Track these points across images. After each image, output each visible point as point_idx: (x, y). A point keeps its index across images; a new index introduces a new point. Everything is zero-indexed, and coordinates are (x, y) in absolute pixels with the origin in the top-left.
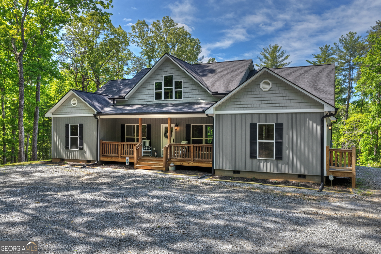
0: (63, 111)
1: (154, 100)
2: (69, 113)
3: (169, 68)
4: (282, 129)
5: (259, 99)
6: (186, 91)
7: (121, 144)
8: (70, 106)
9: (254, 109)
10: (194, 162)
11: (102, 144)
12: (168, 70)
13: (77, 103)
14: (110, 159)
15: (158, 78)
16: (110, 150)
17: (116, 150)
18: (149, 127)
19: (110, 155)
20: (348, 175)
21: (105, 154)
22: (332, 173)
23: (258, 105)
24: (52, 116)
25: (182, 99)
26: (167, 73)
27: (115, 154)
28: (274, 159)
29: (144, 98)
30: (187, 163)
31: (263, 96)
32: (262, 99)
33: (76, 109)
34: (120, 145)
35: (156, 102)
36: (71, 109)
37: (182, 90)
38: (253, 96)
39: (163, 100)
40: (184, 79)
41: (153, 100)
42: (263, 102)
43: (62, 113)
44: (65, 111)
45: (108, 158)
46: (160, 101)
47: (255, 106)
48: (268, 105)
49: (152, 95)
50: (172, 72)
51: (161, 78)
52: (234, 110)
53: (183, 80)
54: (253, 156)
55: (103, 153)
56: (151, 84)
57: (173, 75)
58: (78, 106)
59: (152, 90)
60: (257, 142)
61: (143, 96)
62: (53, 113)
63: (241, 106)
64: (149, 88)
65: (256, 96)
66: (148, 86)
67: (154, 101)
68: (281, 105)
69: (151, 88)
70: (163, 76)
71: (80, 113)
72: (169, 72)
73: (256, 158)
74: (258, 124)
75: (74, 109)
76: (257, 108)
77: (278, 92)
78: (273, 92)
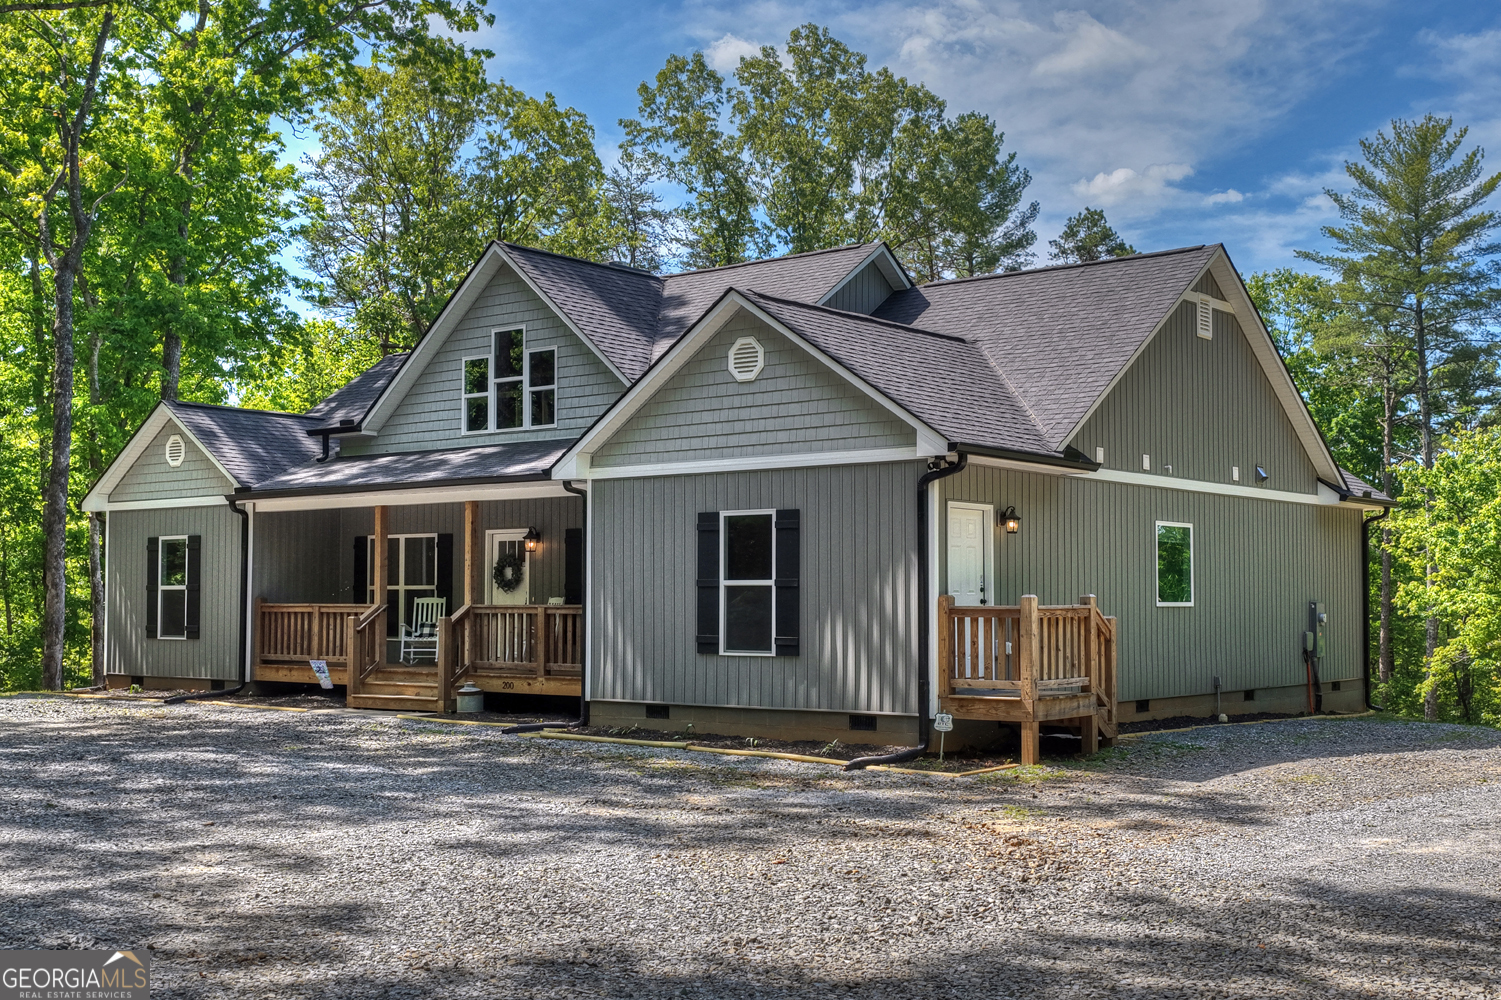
0: (143, 488)
1: (464, 432)
2: (159, 495)
3: (508, 298)
4: (796, 530)
5: (724, 415)
6: (569, 392)
7: (321, 614)
8: (163, 468)
9: (710, 458)
10: (547, 679)
11: (263, 613)
12: (507, 310)
13: (182, 455)
14: (285, 672)
15: (475, 342)
16: (286, 638)
17: (306, 635)
18: (446, 543)
19: (286, 658)
20: (1008, 713)
21: (272, 657)
22: (956, 704)
23: (722, 441)
24: (107, 508)
25: (555, 426)
26: (505, 318)
27: (302, 653)
28: (773, 654)
29: (430, 426)
30: (525, 684)
31: (737, 401)
32: (733, 414)
33: (179, 476)
34: (317, 615)
35: (471, 440)
36: (164, 477)
37: (554, 387)
38: (707, 405)
39: (492, 432)
40: (561, 343)
41: (459, 433)
42: (738, 427)
43: (138, 496)
44: (147, 488)
45: (277, 670)
46: (481, 435)
47: (713, 442)
48: (754, 439)
49: (457, 414)
50: (519, 317)
51: (485, 342)
52: (649, 462)
53: (555, 348)
54: (706, 645)
55: (266, 649)
56: (453, 366)
57: (523, 327)
58: (186, 466)
59: (456, 394)
60: (718, 588)
61: (425, 418)
62: (111, 498)
63: (671, 445)
64: (446, 386)
65: (715, 404)
66: (444, 377)
67: (463, 437)
68: (793, 436)
69: (451, 385)
70: (493, 331)
71: (193, 493)
72: (511, 318)
73: (716, 652)
74: (723, 514)
75: (175, 476)
76: (720, 451)
77: (782, 384)
78: (770, 385)
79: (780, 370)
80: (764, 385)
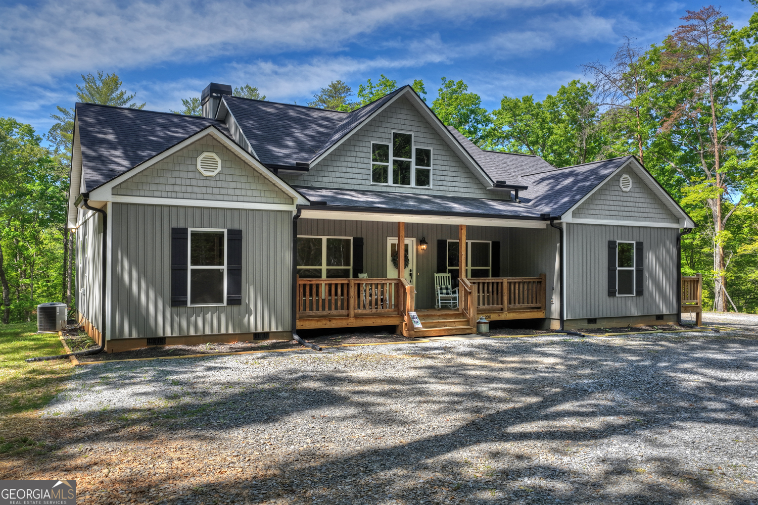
1: (371, 182)
2: (187, 196)
3: (404, 117)
6: (438, 172)
8: (192, 175)
10: (509, 312)
11: (300, 285)
12: (402, 122)
13: (219, 169)
14: (324, 322)
15: (379, 135)
18: (358, 242)
24: (111, 199)
25: (430, 187)
26: (400, 126)
29: (347, 175)
31: (622, 199)
32: (621, 203)
33: (213, 183)
35: (374, 187)
36: (195, 182)
37: (430, 168)
39: (390, 186)
40: (436, 147)
41: (367, 182)
42: (622, 209)
44: (169, 188)
45: (318, 321)
46: (383, 186)
49: (367, 172)
50: (410, 128)
51: (387, 136)
53: (431, 149)
54: (611, 293)
56: (364, 144)
57: (412, 134)
58: (222, 177)
59: (366, 161)
61: (342, 170)
64: (359, 154)
66: (357, 149)
67: (371, 185)
69: (363, 155)
70: (392, 132)
71: (231, 198)
72: (404, 127)
75: (207, 183)
77: (637, 195)
78: (633, 195)
79: (636, 190)
80: (630, 194)
